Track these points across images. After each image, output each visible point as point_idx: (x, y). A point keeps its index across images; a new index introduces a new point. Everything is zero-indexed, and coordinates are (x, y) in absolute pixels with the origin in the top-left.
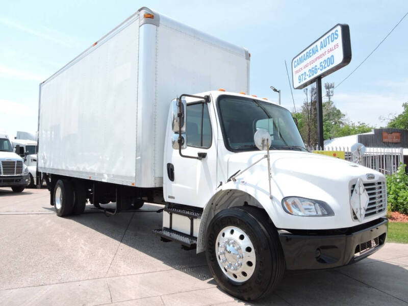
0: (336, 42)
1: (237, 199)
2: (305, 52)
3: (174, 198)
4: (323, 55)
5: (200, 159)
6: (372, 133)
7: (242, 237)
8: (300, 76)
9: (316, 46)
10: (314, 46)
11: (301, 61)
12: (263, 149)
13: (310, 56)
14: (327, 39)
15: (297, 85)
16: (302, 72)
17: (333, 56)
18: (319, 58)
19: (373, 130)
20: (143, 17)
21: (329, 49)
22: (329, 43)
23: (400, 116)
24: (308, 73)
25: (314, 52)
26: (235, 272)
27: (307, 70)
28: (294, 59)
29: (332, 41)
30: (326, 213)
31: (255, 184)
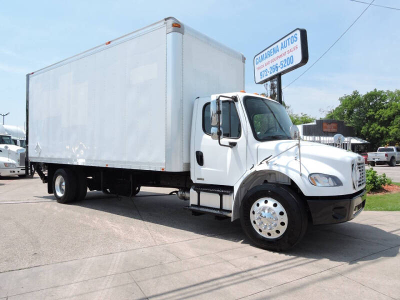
0: (295, 44)
1: (259, 178)
2: (266, 51)
3: (203, 179)
4: (284, 55)
5: (231, 147)
6: (314, 123)
7: (275, 205)
8: (261, 72)
9: (277, 46)
10: (275, 46)
11: (263, 59)
12: (295, 139)
13: (271, 55)
14: (288, 41)
15: (259, 80)
16: (264, 69)
17: (292, 56)
18: (280, 56)
19: (315, 121)
20: (171, 26)
21: (289, 50)
22: (289, 45)
23: (337, 108)
24: (269, 70)
25: (275, 51)
26: (269, 231)
27: (268, 67)
28: (256, 56)
29: (292, 43)
30: (336, 185)
31: (285, 165)
